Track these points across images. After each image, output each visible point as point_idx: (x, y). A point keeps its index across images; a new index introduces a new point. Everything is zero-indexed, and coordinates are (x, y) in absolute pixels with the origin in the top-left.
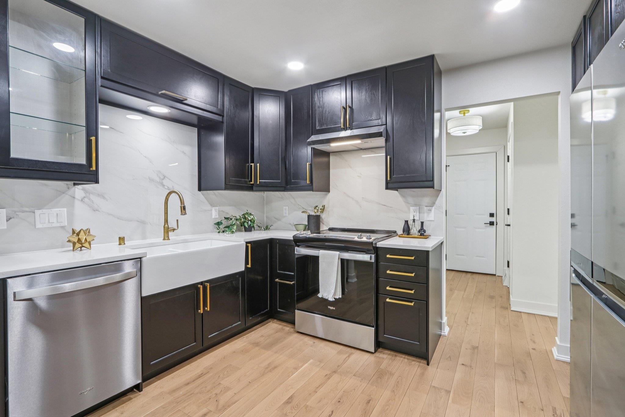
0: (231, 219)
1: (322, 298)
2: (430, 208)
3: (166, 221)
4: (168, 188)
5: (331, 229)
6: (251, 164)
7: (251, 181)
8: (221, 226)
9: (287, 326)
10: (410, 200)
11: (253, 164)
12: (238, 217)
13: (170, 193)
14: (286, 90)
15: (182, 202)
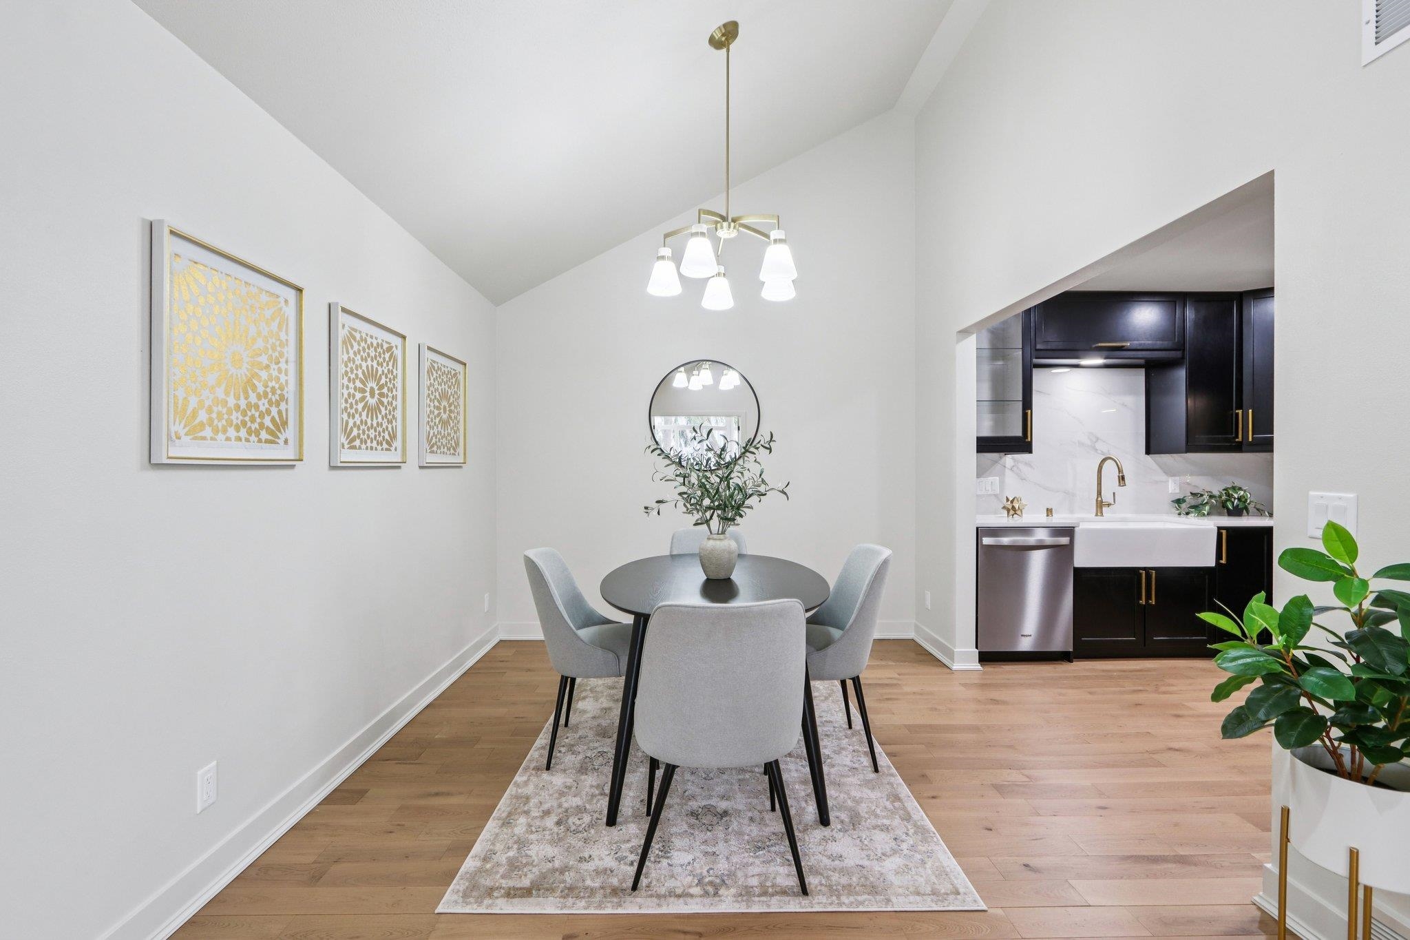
0: (1202, 495)
3: (1099, 493)
4: (1103, 453)
6: (1237, 411)
7: (1237, 436)
8: (1183, 505)
11: (1240, 411)
12: (1216, 493)
13: (1104, 460)
15: (1120, 470)
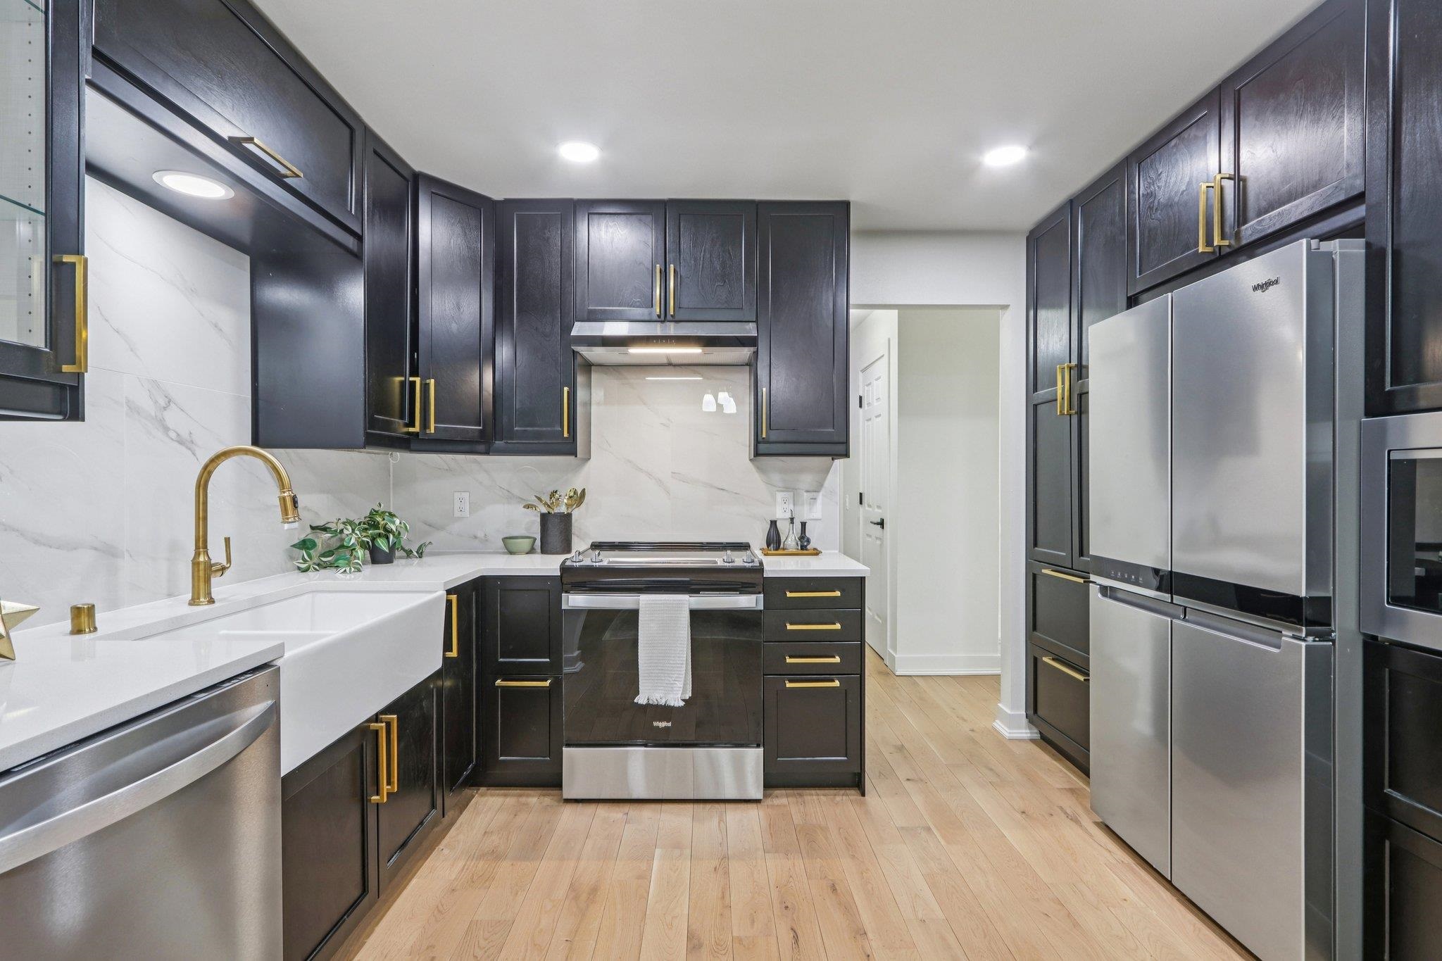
1: (648, 705)
2: (814, 494)
3: (202, 543)
5: (597, 546)
6: (411, 379)
7: (412, 424)
8: (315, 553)
9: (528, 796)
10: (776, 478)
11: (418, 380)
14: (497, 196)
15: (285, 482)
